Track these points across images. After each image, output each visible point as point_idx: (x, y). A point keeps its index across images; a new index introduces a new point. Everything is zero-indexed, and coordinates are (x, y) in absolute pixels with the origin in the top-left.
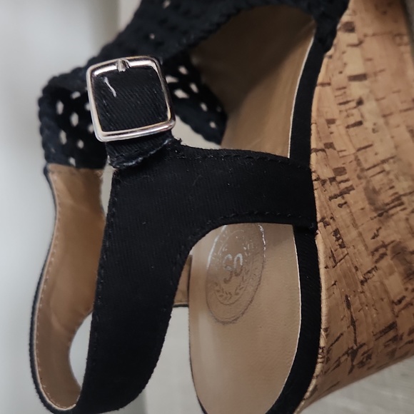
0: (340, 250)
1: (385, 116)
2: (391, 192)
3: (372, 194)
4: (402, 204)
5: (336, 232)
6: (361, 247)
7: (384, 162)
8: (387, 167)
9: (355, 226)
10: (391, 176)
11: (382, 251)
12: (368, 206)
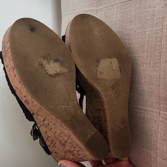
0: (57, 155)
1: (54, 125)
2: (64, 140)
3: (60, 142)
4: (67, 142)
5: (55, 152)
6: (62, 152)
7: (60, 134)
8: (61, 135)
9: (59, 149)
10: (63, 137)
11: (66, 152)
12: (60, 145)
